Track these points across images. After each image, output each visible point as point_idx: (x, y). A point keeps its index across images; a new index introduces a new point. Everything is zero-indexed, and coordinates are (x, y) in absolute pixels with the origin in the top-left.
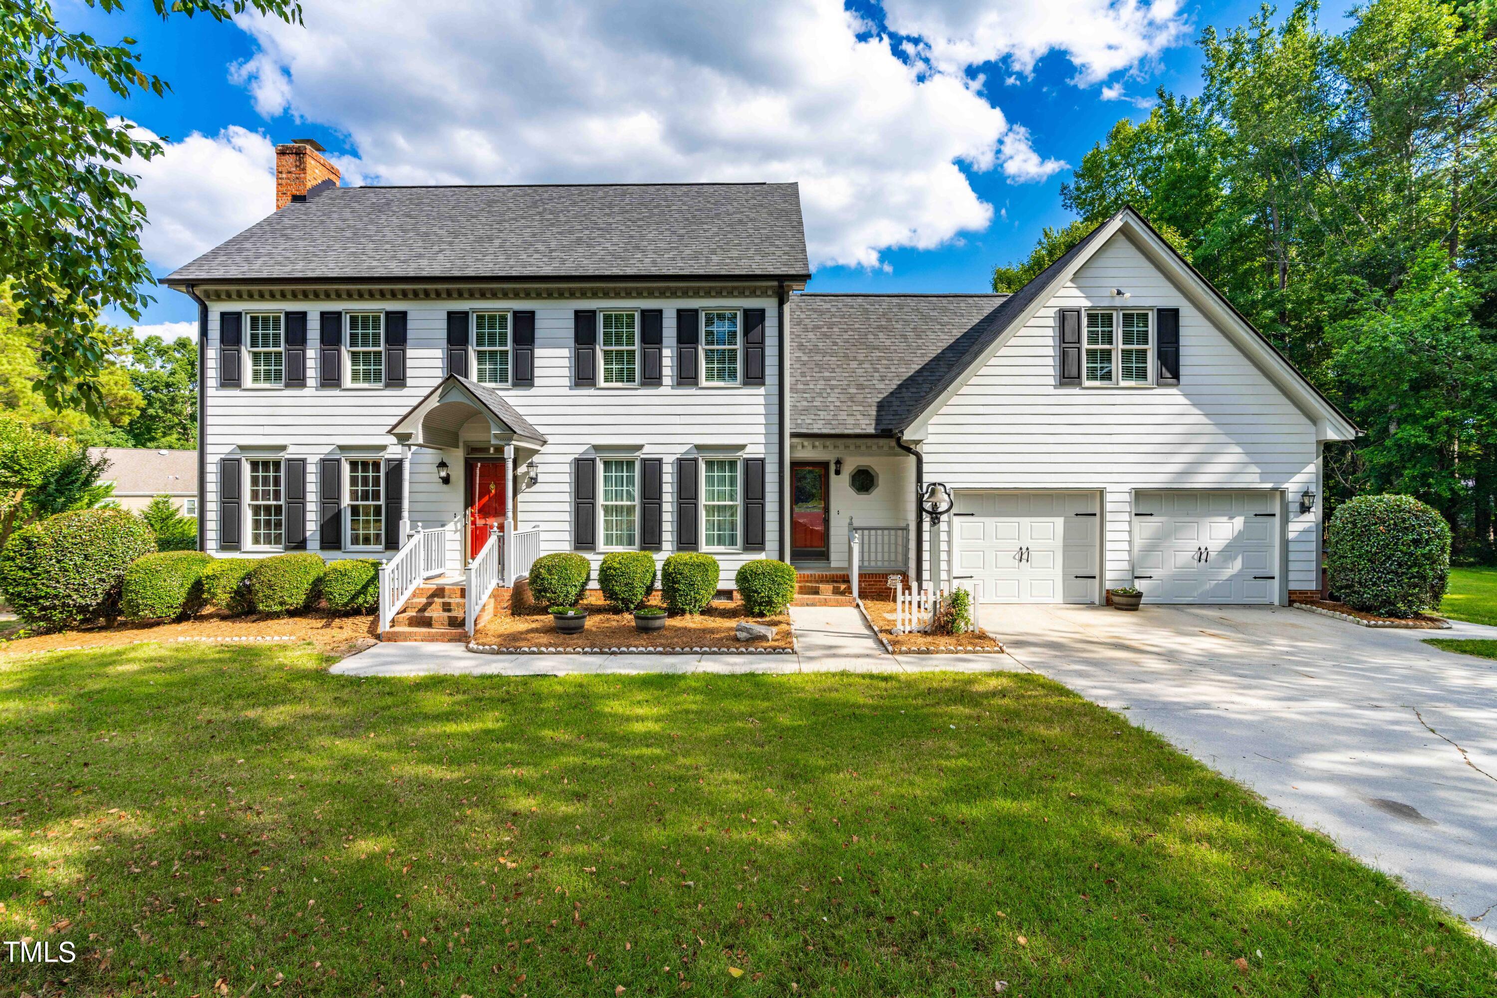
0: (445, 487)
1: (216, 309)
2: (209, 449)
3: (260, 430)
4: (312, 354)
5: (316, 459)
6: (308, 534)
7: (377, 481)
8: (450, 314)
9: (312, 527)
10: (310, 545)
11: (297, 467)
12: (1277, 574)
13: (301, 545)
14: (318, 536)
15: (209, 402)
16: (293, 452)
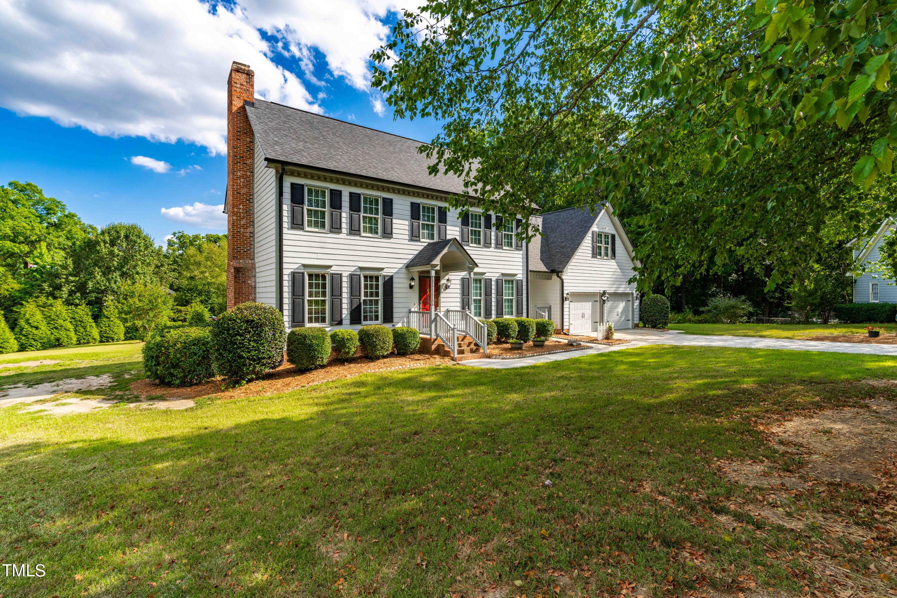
0: (410, 290)
1: (288, 181)
2: (285, 266)
3: (315, 256)
4: (345, 216)
5: (347, 274)
6: (343, 316)
7: (377, 287)
8: (412, 203)
9: (345, 313)
10: (344, 322)
11: (337, 278)
12: (631, 318)
13: (340, 323)
14: (349, 317)
15: (285, 236)
16: (334, 270)
